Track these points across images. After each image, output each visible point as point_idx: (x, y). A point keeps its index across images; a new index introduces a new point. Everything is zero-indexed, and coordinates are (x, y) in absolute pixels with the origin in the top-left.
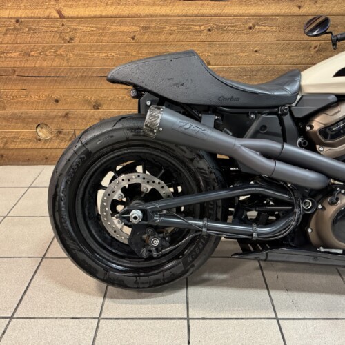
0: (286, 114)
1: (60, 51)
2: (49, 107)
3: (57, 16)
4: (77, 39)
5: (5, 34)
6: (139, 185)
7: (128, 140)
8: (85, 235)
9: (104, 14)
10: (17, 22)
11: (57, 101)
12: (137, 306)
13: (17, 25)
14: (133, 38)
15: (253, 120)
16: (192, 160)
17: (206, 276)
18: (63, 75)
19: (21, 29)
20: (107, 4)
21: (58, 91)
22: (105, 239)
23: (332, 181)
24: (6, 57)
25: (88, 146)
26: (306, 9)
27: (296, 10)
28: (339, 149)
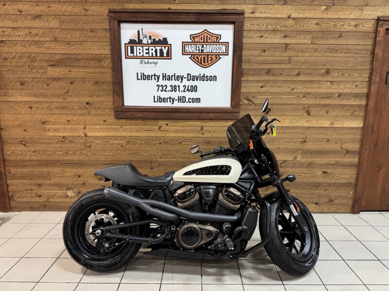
0: (166, 189)
1: (84, 152)
2: (75, 179)
3: (84, 136)
4: (93, 146)
5: (57, 143)
6: (103, 219)
7: (99, 199)
8: (77, 242)
9: (108, 135)
10: (64, 138)
11: (79, 176)
12: (98, 278)
13: (63, 140)
14: (122, 146)
15: (151, 192)
16: (126, 208)
17: (136, 267)
18: (84, 163)
19: (65, 141)
20: (109, 131)
21: (81, 171)
22: (86, 246)
23: (182, 217)
24: (55, 154)
25: (82, 202)
26: (206, 135)
27: (201, 135)
28: (186, 204)
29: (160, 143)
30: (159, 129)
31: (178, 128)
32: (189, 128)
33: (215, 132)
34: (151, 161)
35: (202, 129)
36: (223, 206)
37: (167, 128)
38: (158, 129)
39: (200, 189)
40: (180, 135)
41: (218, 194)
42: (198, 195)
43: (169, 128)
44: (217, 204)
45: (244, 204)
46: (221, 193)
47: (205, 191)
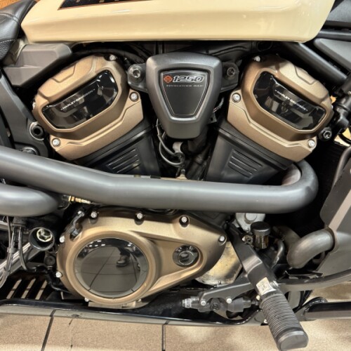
28: (85, 142)
36: (243, 147)
41: (227, 96)
42: (139, 104)
44: (220, 141)
45: (331, 135)
46: (239, 91)
47: (168, 84)
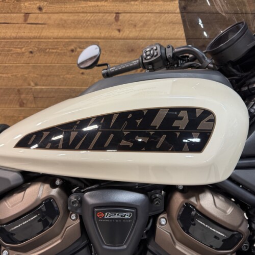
26: (127, 33)
27: (116, 34)
29: (31, 52)
30: (26, 20)
31: (65, 17)
32: (89, 17)
33: (145, 24)
34: (19, 90)
35: (117, 19)
37: (42, 17)
38: (22, 20)
39: (82, 202)
40: (70, 33)
41: (155, 218)
43: (45, 16)
45: (248, 248)
46: (165, 215)
47: (101, 219)
